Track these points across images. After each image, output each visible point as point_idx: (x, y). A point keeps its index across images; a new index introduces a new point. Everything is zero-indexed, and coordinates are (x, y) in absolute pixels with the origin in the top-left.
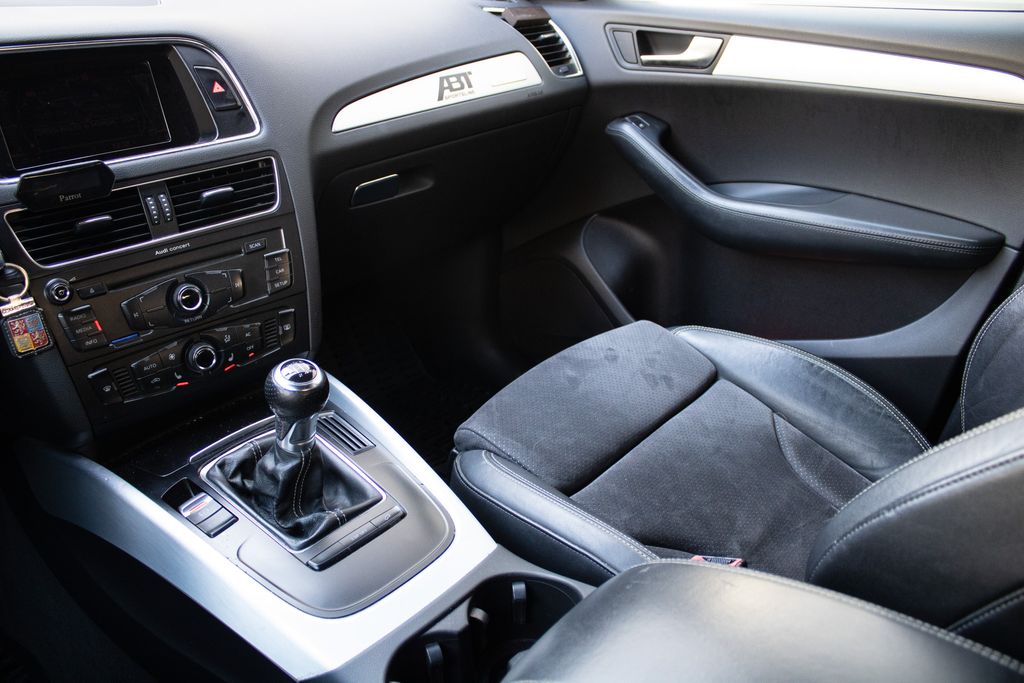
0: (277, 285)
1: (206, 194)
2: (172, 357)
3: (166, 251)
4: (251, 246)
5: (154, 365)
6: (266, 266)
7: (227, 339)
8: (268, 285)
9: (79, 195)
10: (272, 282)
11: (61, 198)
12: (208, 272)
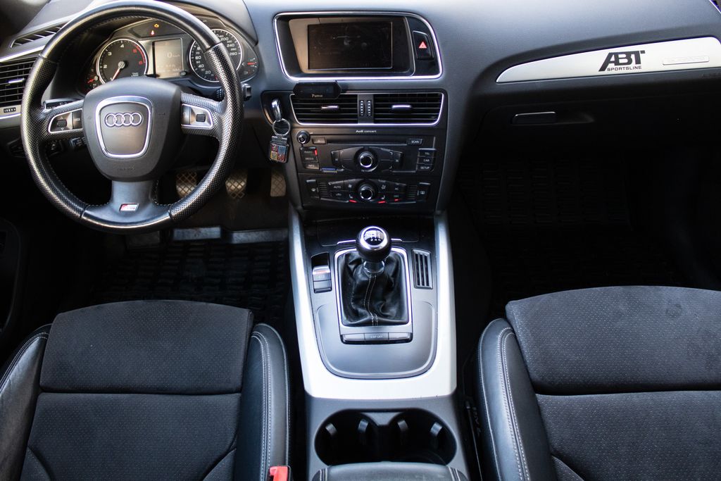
0: (422, 168)
1: (394, 107)
2: (350, 186)
3: (362, 131)
4: (413, 142)
5: (340, 187)
6: (419, 156)
7: (384, 187)
8: (417, 166)
9: (321, 96)
10: (420, 166)
11: (313, 95)
12: (382, 149)
